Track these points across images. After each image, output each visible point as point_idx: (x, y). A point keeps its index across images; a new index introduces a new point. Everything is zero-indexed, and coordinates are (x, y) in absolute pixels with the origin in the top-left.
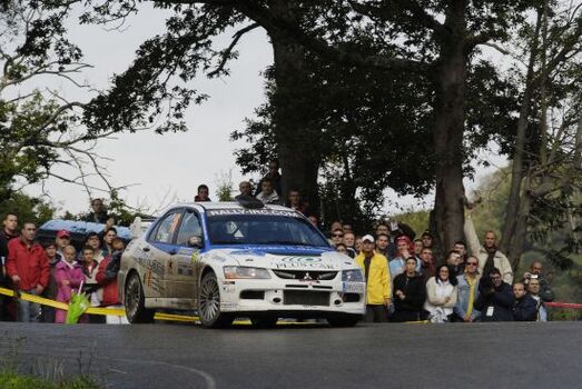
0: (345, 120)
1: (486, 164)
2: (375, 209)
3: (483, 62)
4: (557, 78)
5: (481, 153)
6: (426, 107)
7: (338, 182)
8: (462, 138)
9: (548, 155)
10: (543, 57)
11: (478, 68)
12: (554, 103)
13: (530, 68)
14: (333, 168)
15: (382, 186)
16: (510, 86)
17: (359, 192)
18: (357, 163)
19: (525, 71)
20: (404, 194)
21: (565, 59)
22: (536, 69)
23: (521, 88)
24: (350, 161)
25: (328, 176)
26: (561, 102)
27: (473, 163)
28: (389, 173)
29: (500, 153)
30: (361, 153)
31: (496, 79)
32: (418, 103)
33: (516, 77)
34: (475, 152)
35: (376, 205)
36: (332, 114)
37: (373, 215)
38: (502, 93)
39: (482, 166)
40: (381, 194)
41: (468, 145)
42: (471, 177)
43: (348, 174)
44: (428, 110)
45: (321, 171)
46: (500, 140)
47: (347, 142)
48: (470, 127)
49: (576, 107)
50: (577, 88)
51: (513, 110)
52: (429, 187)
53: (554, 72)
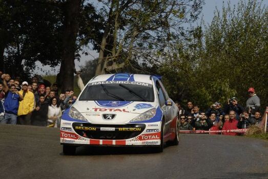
0: (19, 26)
1: (87, 54)
2: (31, 70)
3: (89, 4)
4: (123, 15)
5: (84, 48)
6: (60, 24)
7: (13, 56)
8: (76, 40)
9: (116, 52)
10: (118, 5)
11: (86, 7)
12: (121, 28)
13: (111, 9)
14: (11, 49)
15: (35, 60)
16: (101, 17)
17: (23, 62)
18: (24, 48)
19: (108, 11)
20: (45, 65)
21: (128, 7)
22: (114, 10)
23: (106, 19)
24: (20, 46)
25: (9, 53)
26: (124, 27)
27: (80, 53)
28: (39, 54)
29: (94, 49)
30: (26, 43)
31: (94, 13)
32: (56, 21)
33: (104, 13)
34: (81, 48)
35: (31, 69)
36: (14, 23)
37: (30, 74)
38: (97, 20)
39: (84, 54)
40: (34, 64)
41: (78, 44)
42: (79, 60)
43: (19, 52)
44: (61, 25)
45: (5, 50)
46: (94, 43)
47: (20, 37)
48: (80, 35)
49: (131, 30)
50: (133, 21)
51: (101, 29)
52: (58, 62)
53: (122, 12)
